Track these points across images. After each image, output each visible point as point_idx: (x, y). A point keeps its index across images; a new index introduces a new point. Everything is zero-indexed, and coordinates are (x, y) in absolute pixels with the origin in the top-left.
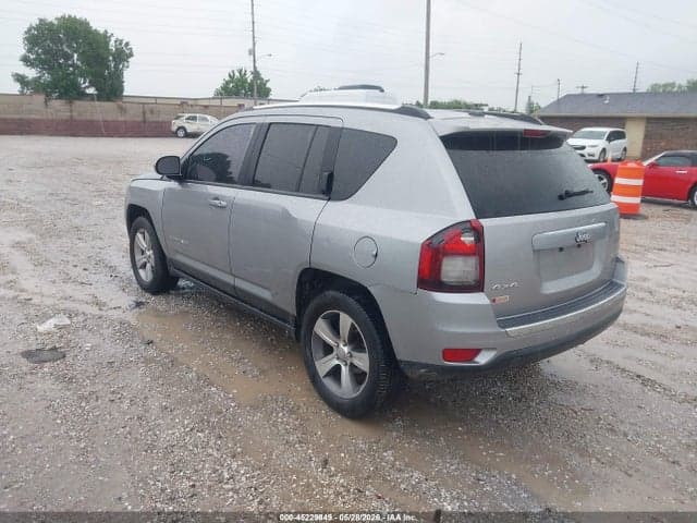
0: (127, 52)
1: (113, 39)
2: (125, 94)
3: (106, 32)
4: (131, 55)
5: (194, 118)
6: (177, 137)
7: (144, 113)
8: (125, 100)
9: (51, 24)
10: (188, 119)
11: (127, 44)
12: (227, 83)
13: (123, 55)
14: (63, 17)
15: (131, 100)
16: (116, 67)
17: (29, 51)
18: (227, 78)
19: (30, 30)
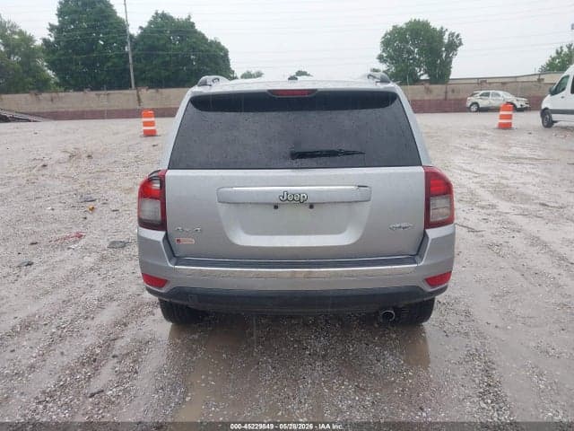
0: (458, 42)
1: (447, 33)
2: (451, 77)
3: (442, 28)
4: (461, 44)
5: (487, 95)
6: (471, 111)
7: (446, 92)
8: (450, 82)
9: (401, 28)
10: (482, 95)
11: (458, 36)
12: (554, 59)
13: (453, 45)
14: (410, 22)
15: (453, 82)
16: (447, 56)
17: (384, 51)
18: (554, 55)
19: (386, 35)
